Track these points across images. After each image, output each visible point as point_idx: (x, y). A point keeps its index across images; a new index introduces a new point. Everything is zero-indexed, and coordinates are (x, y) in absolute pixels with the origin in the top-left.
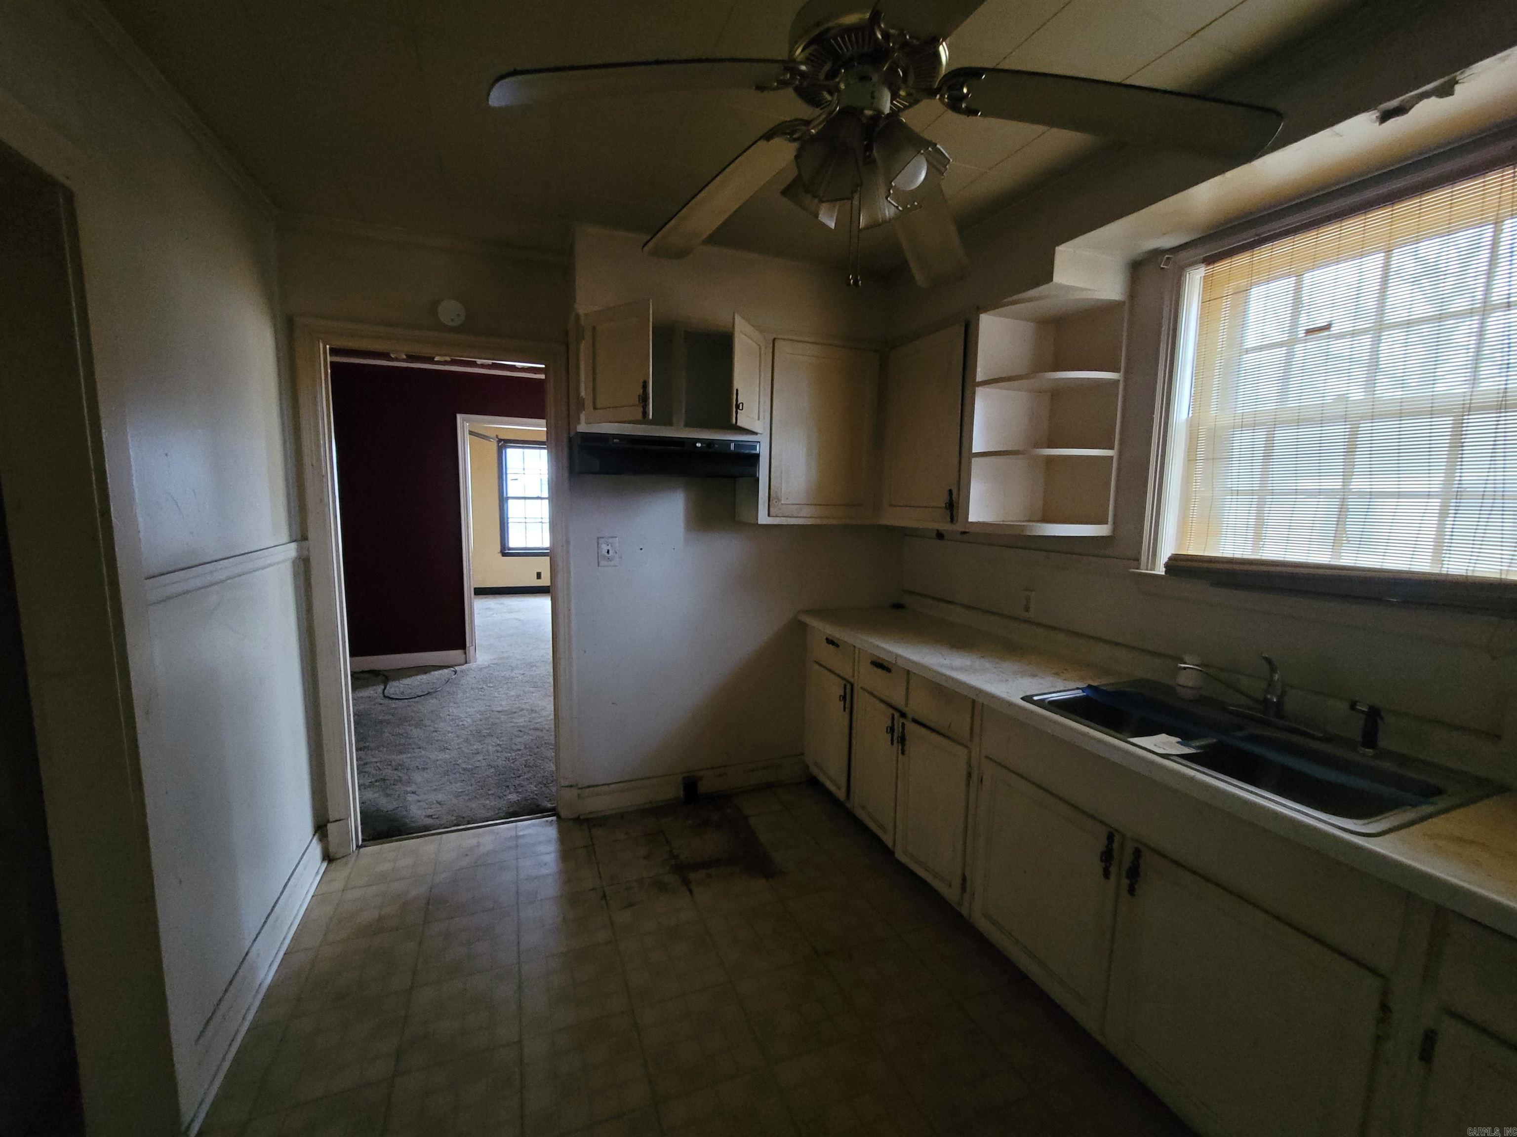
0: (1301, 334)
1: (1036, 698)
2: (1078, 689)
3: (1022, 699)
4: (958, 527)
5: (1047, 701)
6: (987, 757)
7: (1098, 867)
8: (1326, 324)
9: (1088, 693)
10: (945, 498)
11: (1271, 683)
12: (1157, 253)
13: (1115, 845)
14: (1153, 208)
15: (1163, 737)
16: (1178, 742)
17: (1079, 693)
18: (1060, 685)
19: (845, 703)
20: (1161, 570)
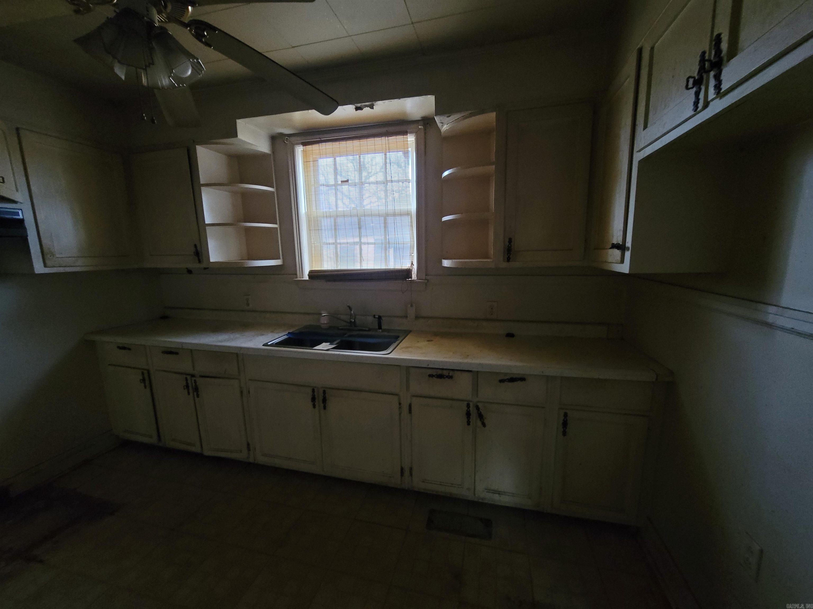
0: (340, 183)
1: (269, 344)
2: (285, 335)
3: (263, 345)
4: (204, 265)
5: (274, 343)
6: (250, 380)
7: (311, 404)
8: (347, 180)
9: (290, 336)
10: (193, 249)
11: (351, 315)
12: (282, 135)
13: (316, 393)
14: (281, 115)
15: (324, 344)
16: (329, 344)
17: (286, 337)
18: (277, 336)
19: (145, 383)
20: (306, 277)
